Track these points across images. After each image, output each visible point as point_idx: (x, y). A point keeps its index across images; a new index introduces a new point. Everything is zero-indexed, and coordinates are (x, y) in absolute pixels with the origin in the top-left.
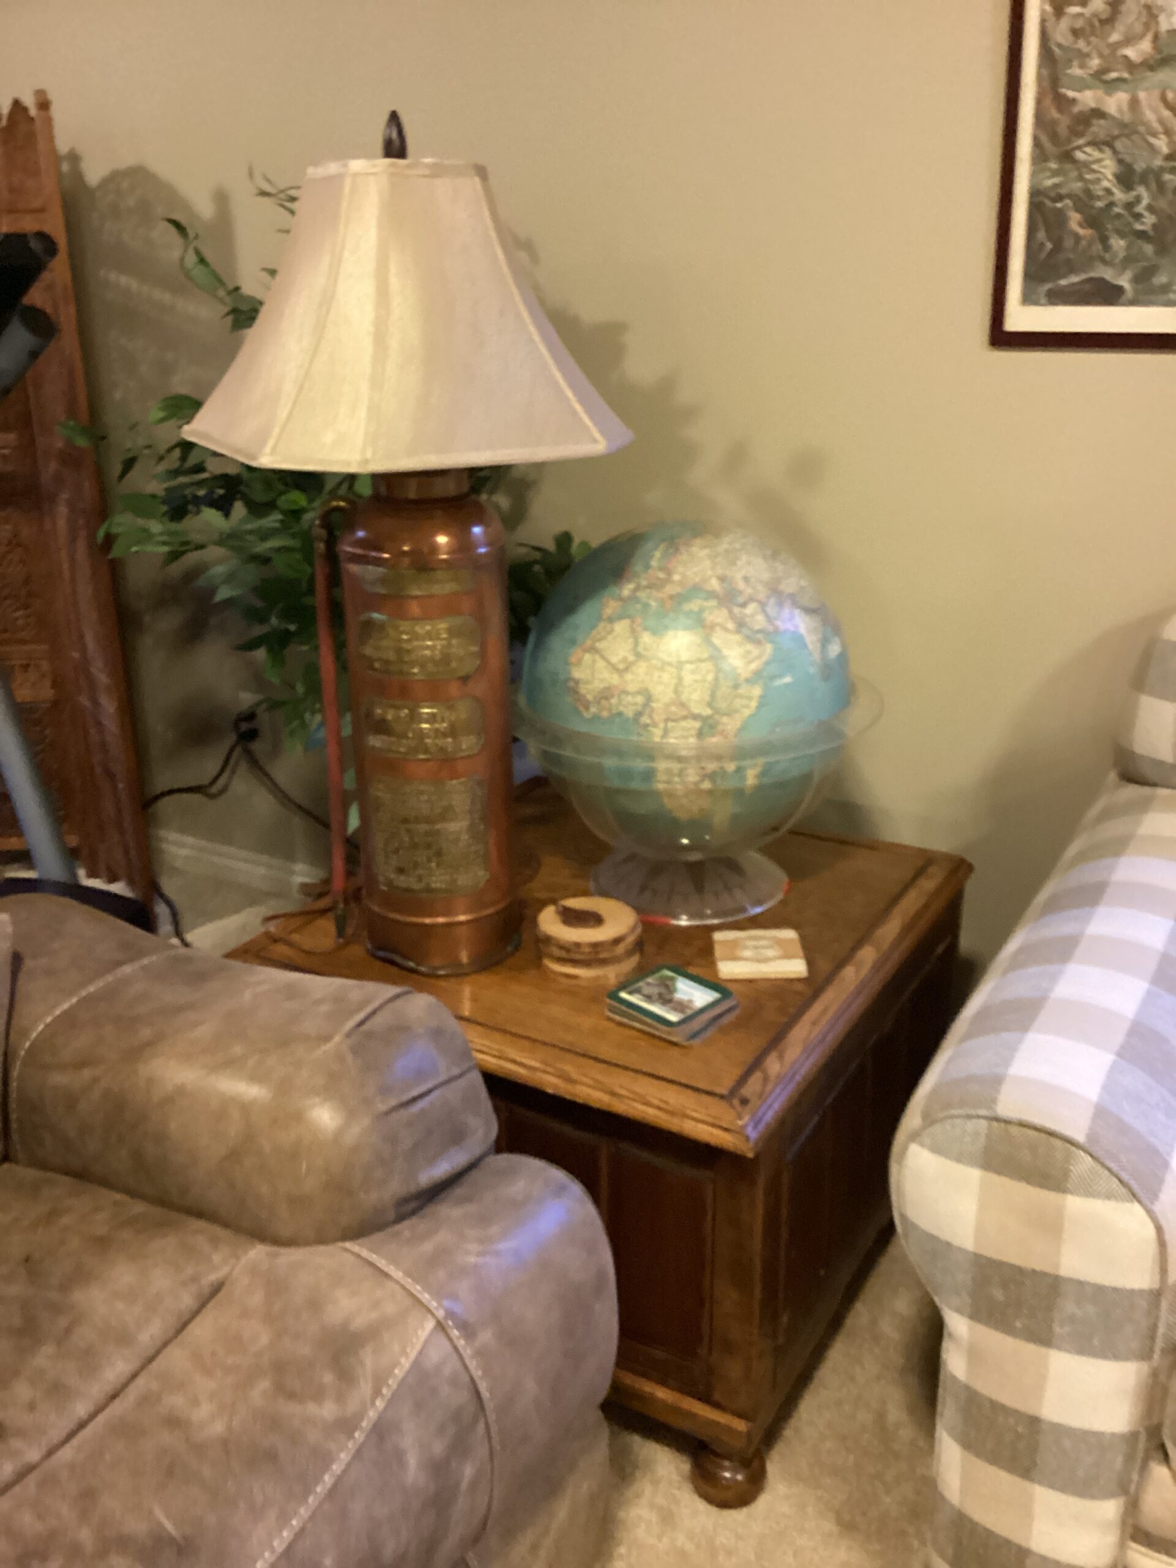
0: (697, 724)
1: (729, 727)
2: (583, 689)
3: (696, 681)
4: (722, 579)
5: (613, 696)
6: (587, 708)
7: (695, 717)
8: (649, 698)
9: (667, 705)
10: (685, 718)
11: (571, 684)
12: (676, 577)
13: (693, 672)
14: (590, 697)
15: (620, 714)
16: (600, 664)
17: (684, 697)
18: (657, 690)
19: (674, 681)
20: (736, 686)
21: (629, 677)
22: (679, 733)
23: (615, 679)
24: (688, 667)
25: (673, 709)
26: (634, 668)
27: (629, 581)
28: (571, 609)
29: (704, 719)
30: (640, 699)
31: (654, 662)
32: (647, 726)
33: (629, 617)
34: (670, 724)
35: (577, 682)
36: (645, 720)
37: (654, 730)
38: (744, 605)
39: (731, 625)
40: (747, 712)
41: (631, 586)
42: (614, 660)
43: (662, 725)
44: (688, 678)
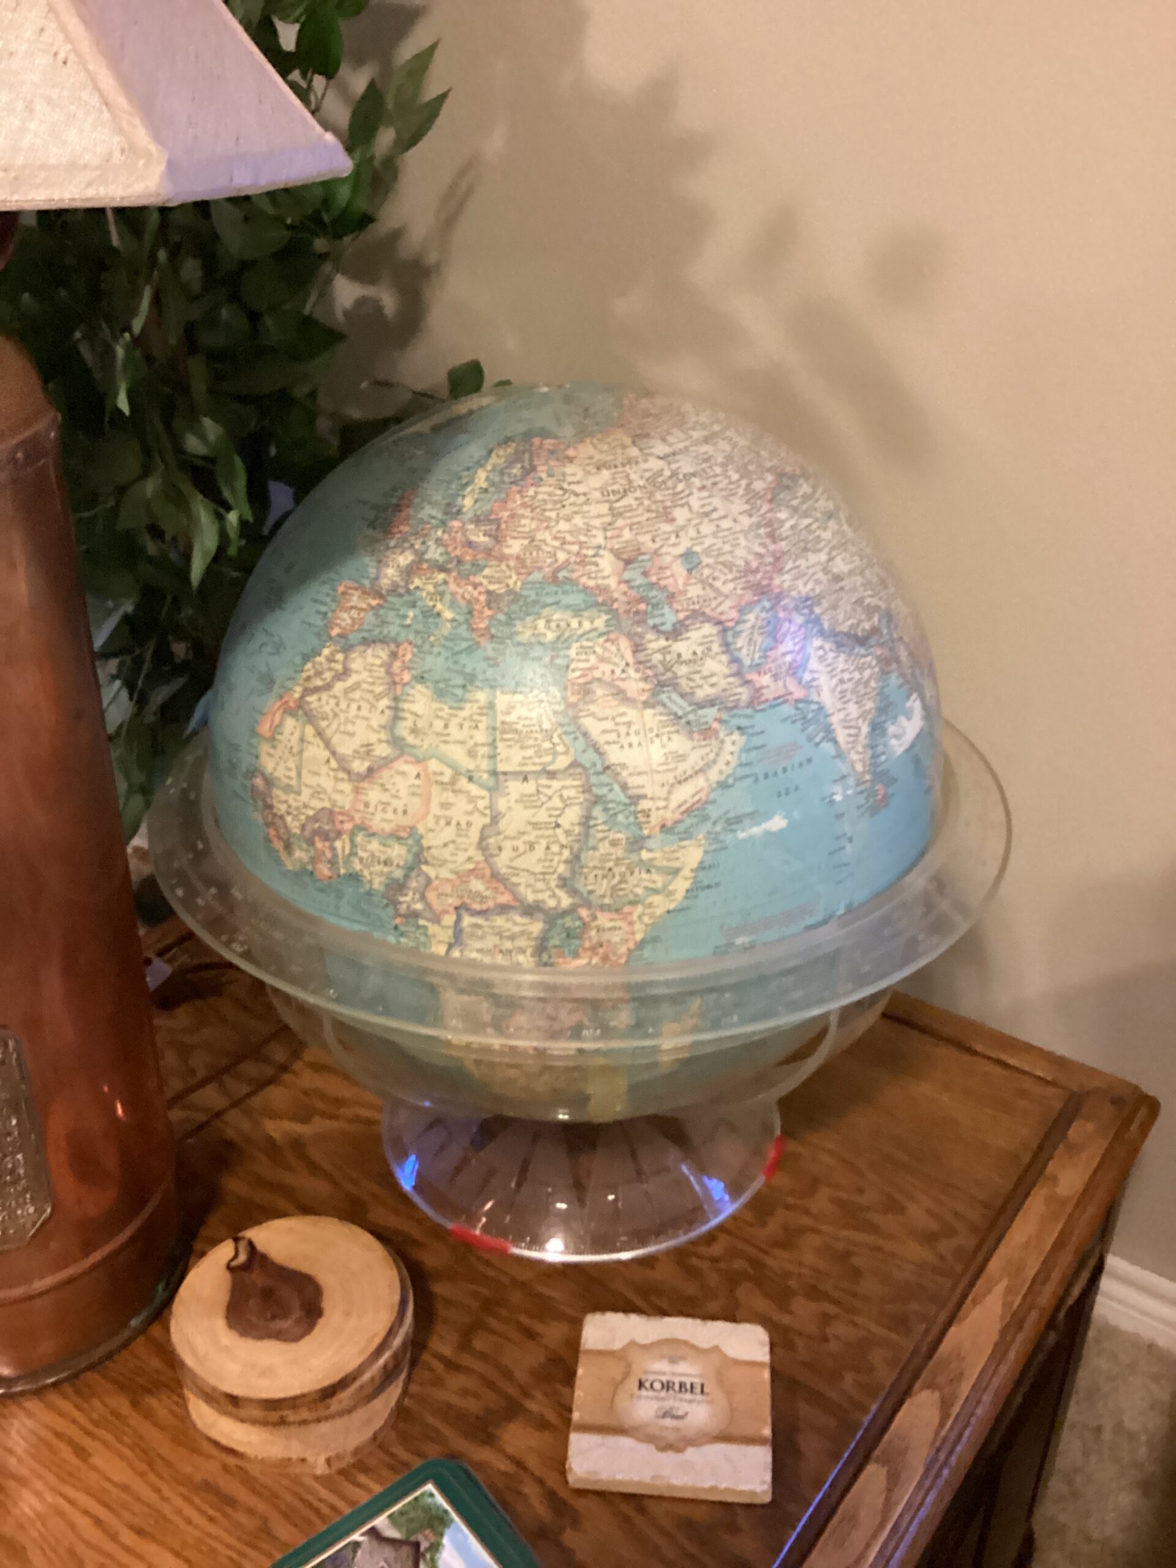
0: (536, 927)
1: (616, 937)
2: (282, 801)
3: (535, 825)
4: (628, 559)
5: (339, 834)
6: (288, 847)
7: (531, 910)
8: (419, 858)
9: (463, 877)
10: (503, 909)
11: (259, 781)
12: (514, 547)
13: (526, 801)
14: (294, 825)
15: (355, 878)
16: (316, 751)
17: (502, 861)
18: (436, 838)
19: (479, 821)
20: (637, 843)
21: (374, 795)
22: (490, 941)
23: (343, 796)
24: (515, 788)
25: (477, 885)
26: (385, 774)
27: (400, 547)
28: (276, 598)
29: (553, 918)
30: (398, 853)
31: (433, 765)
32: (416, 915)
33: (383, 641)
34: (467, 920)
35: (269, 782)
36: (409, 900)
37: (433, 928)
38: (676, 632)
39: (635, 685)
40: (661, 905)
41: (405, 559)
42: (346, 747)
43: (449, 919)
44: (515, 818)
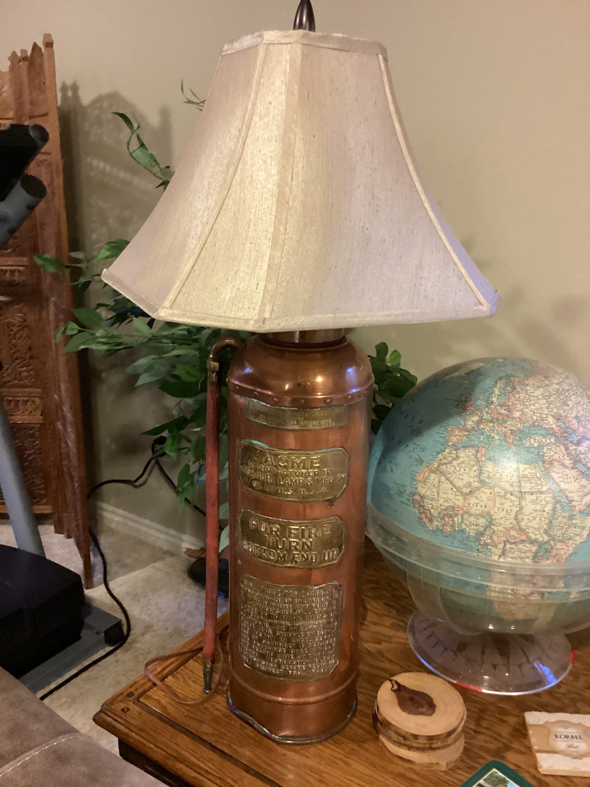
0: (534, 549)
1: (562, 552)
2: (428, 504)
3: (536, 511)
4: (558, 418)
5: (456, 515)
6: (431, 521)
7: (532, 542)
8: (491, 522)
9: (508, 530)
10: (523, 542)
11: (417, 497)
12: (517, 414)
13: (533, 502)
14: (435, 513)
15: (463, 531)
16: (446, 485)
17: (523, 524)
18: (498, 515)
19: (515, 509)
20: (571, 517)
21: (472, 500)
22: (516, 554)
23: (459, 501)
24: (528, 497)
25: (513, 533)
26: (477, 493)
27: (472, 414)
28: (417, 432)
29: (541, 545)
30: (482, 521)
31: (497, 490)
32: (487, 544)
33: (473, 446)
34: (508, 546)
35: (422, 497)
36: (485, 539)
37: (493, 549)
38: (578, 443)
39: (568, 462)
40: (579, 540)
41: (475, 418)
42: (459, 484)
43: (501, 546)
44: (529, 508)
